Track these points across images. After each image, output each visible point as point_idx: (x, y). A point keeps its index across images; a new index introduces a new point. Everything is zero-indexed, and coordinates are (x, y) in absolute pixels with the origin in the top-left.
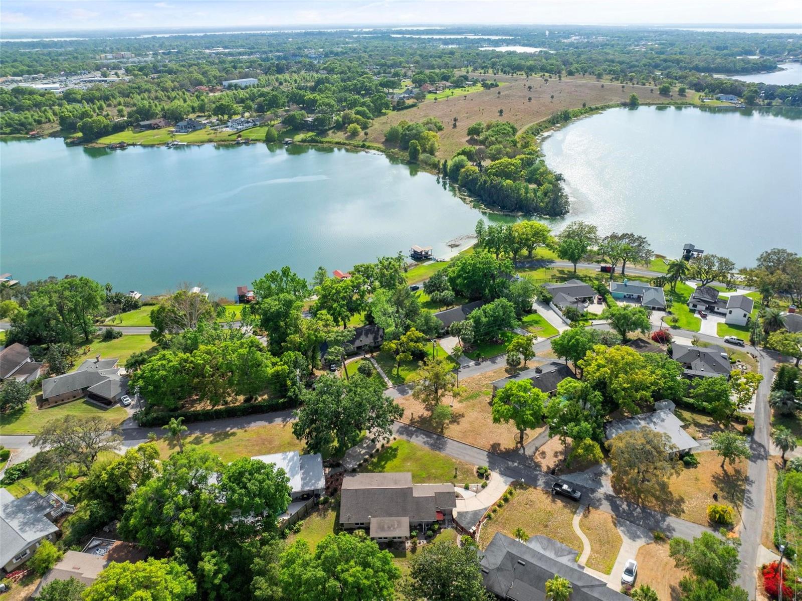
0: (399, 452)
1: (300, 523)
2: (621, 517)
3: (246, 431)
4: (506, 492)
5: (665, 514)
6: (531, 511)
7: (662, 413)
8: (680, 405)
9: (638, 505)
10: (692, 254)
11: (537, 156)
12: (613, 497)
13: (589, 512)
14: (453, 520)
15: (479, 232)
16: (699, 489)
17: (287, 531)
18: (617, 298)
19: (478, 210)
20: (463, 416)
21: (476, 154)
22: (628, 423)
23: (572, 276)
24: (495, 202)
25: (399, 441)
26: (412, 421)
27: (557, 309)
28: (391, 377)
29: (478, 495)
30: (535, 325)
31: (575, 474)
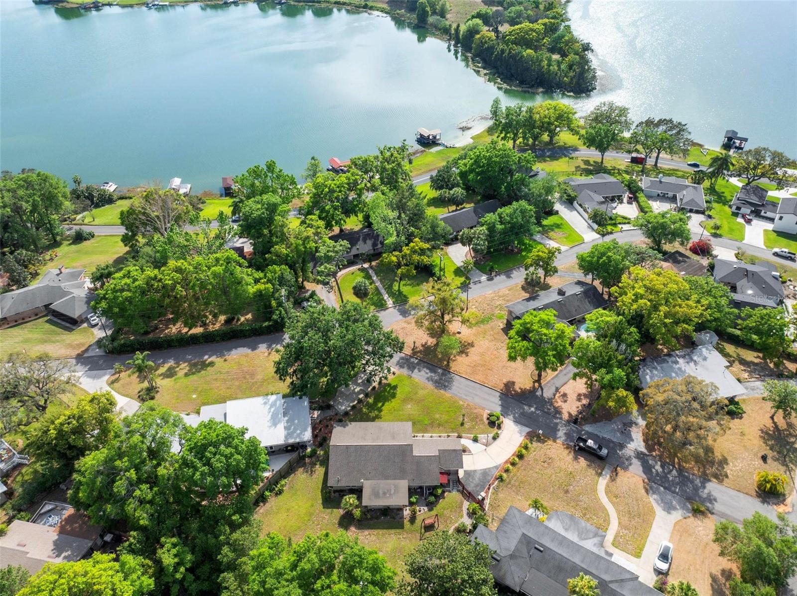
0: (399, 391)
1: (283, 482)
2: (654, 482)
3: (225, 360)
4: (520, 446)
5: (705, 479)
6: (549, 471)
7: (704, 350)
8: (724, 336)
9: (674, 466)
10: (734, 143)
11: (562, 21)
12: (644, 454)
13: (617, 474)
14: (458, 481)
15: (495, 113)
16: (745, 446)
17: (267, 493)
18: (650, 197)
19: (492, 84)
20: (472, 345)
21: (493, 17)
22: (665, 361)
23: (598, 169)
24: (512, 76)
25: (399, 376)
26: (415, 351)
27: (581, 210)
28: (391, 294)
29: (489, 448)
30: (556, 230)
31: (601, 424)
